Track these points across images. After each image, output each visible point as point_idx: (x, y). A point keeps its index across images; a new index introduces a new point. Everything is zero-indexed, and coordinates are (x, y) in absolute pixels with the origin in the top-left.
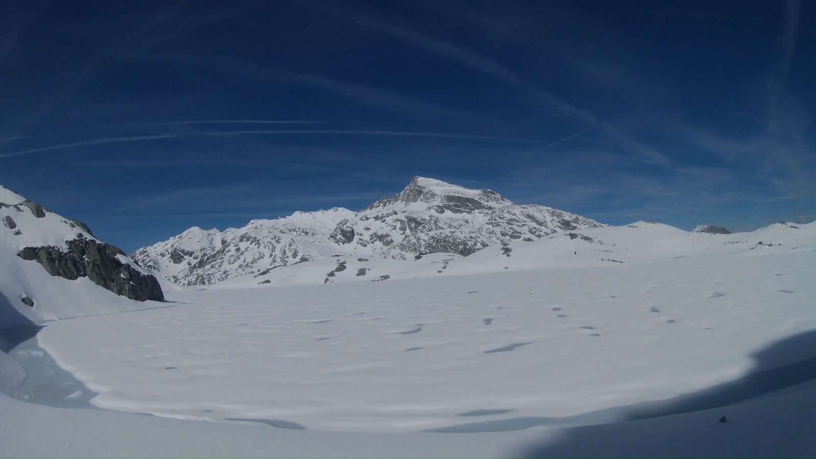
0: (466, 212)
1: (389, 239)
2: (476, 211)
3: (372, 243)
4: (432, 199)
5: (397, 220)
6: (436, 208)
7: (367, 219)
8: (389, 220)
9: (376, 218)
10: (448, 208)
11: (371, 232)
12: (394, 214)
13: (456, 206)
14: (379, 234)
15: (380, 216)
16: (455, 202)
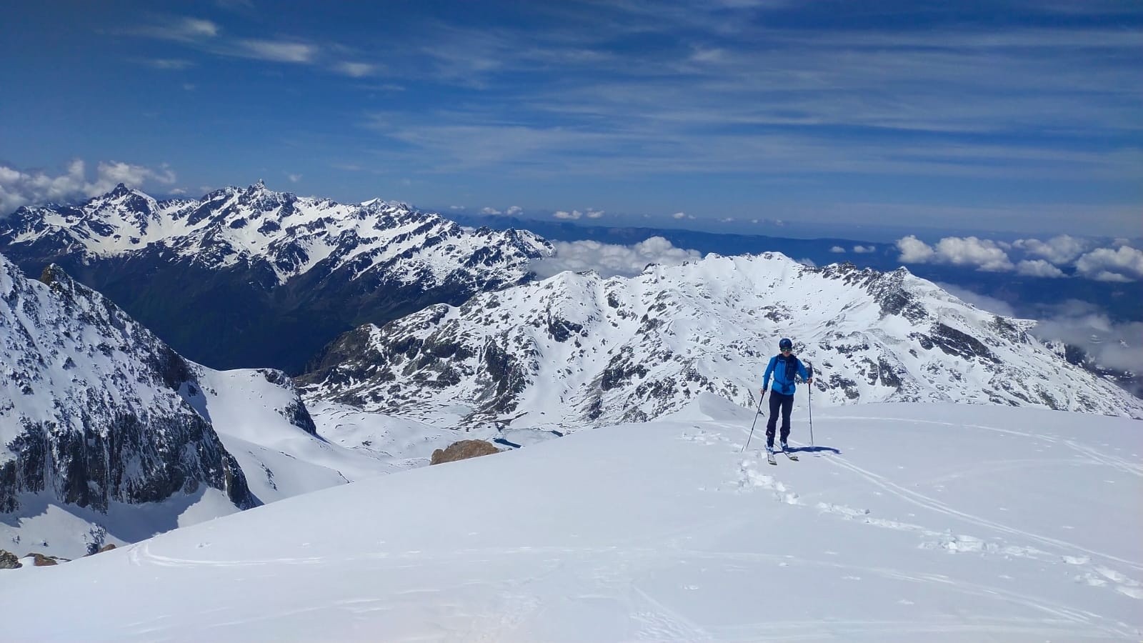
0: (962, 355)
1: (854, 389)
2: (977, 358)
3: (833, 388)
4: (920, 320)
5: (866, 360)
6: (922, 338)
7: (829, 348)
8: (858, 356)
9: (841, 350)
10: (939, 343)
11: (832, 371)
12: (863, 348)
13: (949, 343)
14: (843, 378)
15: (846, 347)
16: (949, 337)
